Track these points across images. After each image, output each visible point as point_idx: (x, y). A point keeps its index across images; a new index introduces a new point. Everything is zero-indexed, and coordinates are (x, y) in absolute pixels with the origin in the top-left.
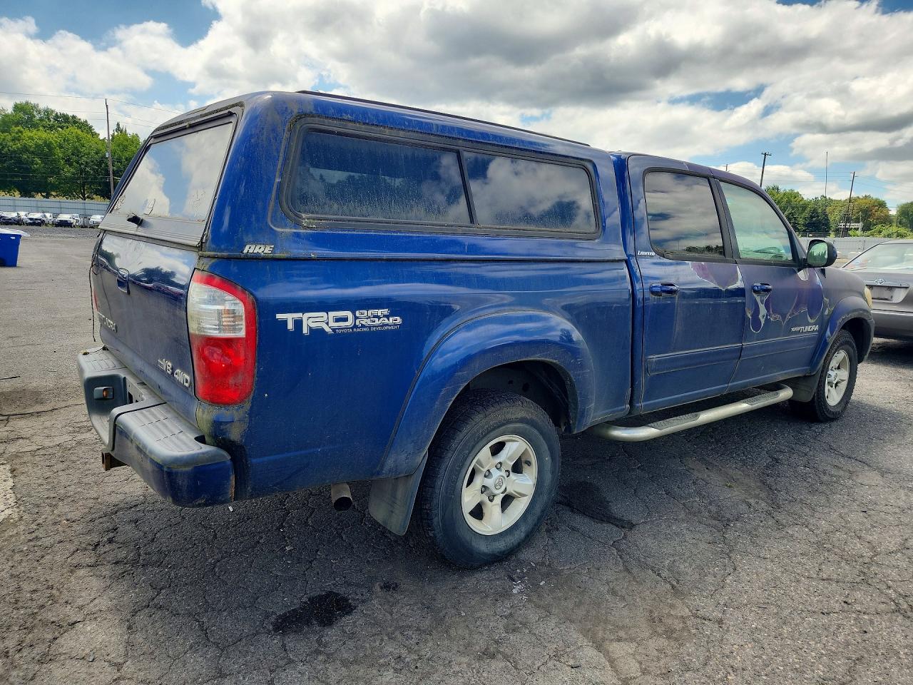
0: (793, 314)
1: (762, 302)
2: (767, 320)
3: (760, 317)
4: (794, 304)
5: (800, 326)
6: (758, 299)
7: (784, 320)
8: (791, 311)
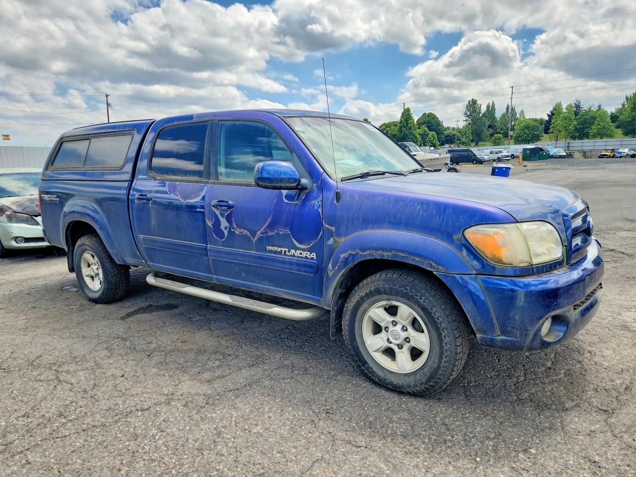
0: (266, 233)
1: (222, 215)
2: (230, 231)
3: (222, 227)
4: (267, 224)
5: (280, 247)
6: (218, 213)
7: (254, 235)
8: (262, 229)
